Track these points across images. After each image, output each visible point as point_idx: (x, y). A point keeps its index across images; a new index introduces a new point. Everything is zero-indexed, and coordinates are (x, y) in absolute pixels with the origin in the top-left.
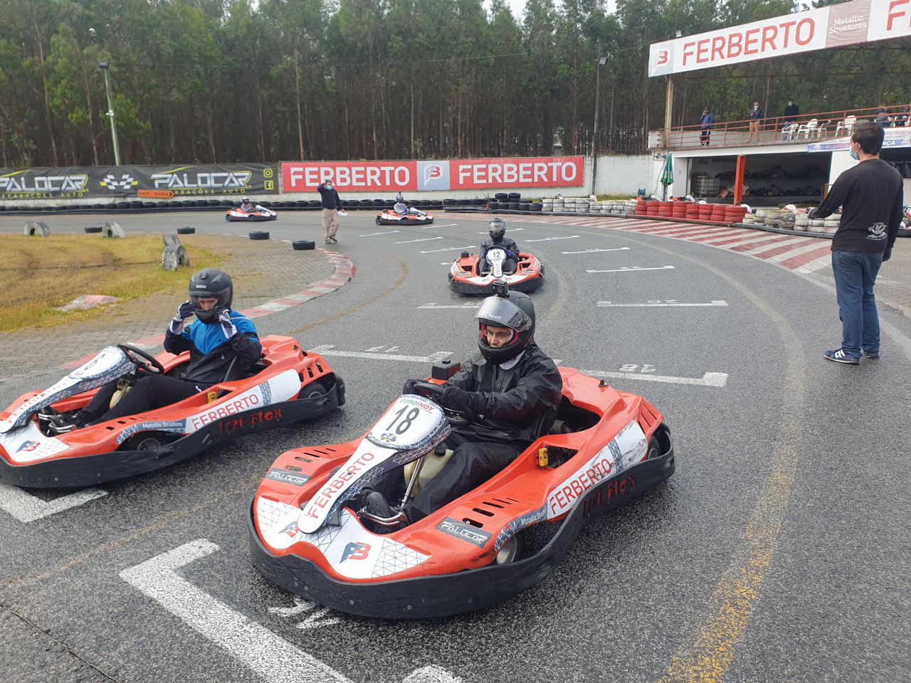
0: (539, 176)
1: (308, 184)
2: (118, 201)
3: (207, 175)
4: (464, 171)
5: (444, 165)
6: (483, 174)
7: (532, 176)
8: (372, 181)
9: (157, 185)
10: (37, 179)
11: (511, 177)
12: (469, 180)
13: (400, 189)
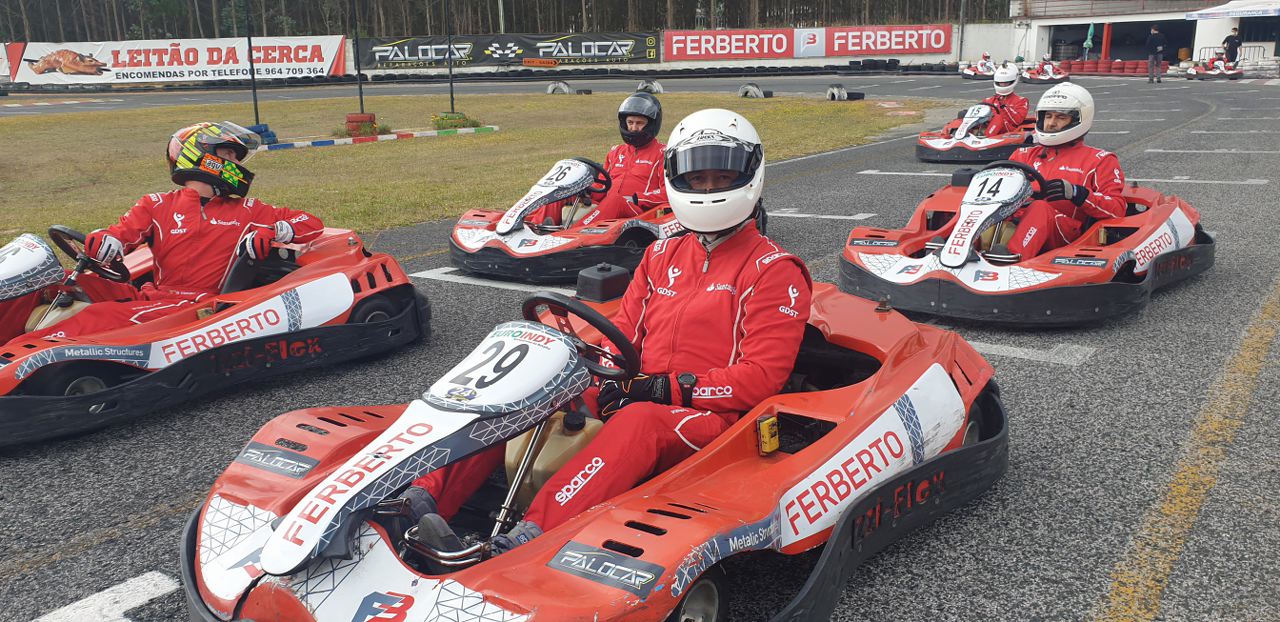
0: (910, 43)
1: (689, 52)
2: (502, 69)
3: (591, 43)
4: (839, 38)
5: (820, 33)
6: (858, 41)
7: (903, 43)
8: (751, 48)
9: (541, 54)
10: (420, 47)
11: (883, 44)
12: (843, 47)
13: (778, 56)
